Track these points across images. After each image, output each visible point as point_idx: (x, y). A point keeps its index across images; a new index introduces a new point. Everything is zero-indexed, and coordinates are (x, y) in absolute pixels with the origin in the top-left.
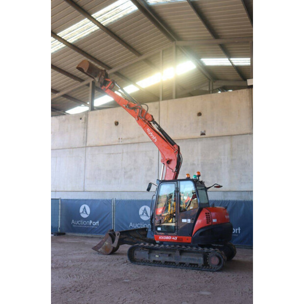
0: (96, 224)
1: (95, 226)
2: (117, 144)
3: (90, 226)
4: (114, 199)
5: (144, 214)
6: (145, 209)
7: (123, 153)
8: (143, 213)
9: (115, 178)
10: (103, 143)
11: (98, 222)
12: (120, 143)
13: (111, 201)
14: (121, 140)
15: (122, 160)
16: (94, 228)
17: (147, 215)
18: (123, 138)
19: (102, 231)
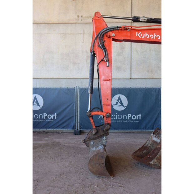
0: (52, 117)
1: (52, 119)
2: (76, 23)
3: (43, 119)
4: (78, 88)
5: (119, 104)
6: (119, 98)
7: (84, 34)
8: (117, 103)
9: (75, 64)
10: (54, 20)
11: (55, 115)
12: (80, 21)
13: (74, 89)
14: (80, 18)
15: (83, 42)
16: (49, 122)
17: (123, 105)
18: (84, 16)
19: (61, 124)
